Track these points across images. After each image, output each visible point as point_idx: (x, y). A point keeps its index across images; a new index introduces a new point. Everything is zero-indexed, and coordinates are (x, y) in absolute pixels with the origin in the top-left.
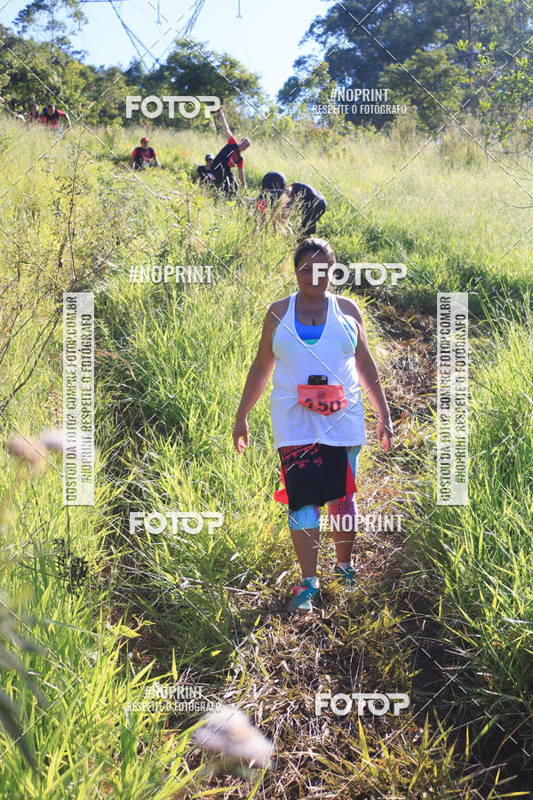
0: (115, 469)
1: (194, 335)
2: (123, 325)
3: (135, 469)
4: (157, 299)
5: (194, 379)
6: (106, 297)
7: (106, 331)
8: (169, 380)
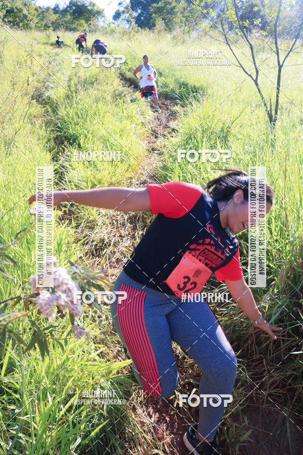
0: (55, 159)
1: (82, 110)
2: (56, 107)
3: (62, 158)
4: (68, 96)
6: (50, 97)
7: (50, 110)
8: (73, 126)
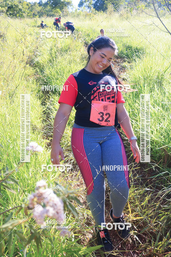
0: (43, 104)
1: (60, 69)
2: (43, 68)
3: (48, 103)
4: (50, 61)
5: (61, 80)
6: (38, 62)
7: (38, 70)
8: (55, 81)
